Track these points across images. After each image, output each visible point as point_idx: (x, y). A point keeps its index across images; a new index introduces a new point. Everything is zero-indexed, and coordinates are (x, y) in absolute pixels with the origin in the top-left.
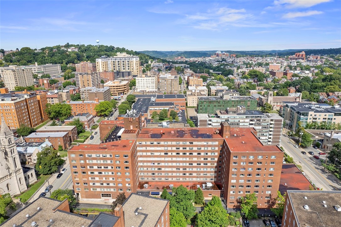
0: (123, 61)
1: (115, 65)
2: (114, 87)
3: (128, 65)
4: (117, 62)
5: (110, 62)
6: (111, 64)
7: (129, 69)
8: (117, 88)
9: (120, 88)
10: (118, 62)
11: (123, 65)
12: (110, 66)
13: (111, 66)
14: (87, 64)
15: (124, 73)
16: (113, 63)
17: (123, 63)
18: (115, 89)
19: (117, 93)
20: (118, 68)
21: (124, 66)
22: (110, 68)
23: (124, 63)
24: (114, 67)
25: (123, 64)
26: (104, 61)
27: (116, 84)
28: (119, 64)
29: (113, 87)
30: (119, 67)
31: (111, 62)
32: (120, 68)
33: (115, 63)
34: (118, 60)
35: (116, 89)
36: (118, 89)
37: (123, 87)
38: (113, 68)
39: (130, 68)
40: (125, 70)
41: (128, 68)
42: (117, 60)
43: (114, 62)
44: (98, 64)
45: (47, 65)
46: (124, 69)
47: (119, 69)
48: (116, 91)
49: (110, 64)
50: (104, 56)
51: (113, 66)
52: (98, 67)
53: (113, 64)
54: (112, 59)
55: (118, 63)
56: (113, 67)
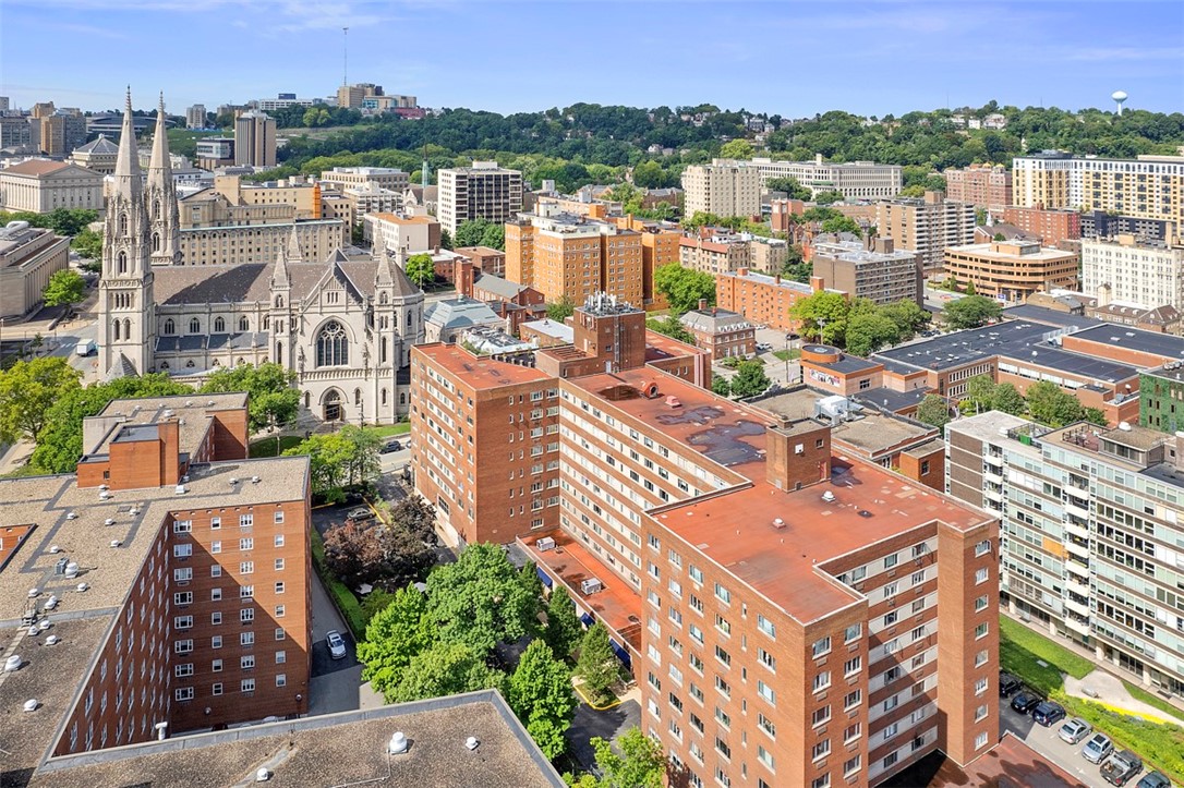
0: (1142, 178)
1: (1102, 191)
2: (986, 262)
3: (1161, 194)
4: (1113, 177)
5: (1079, 175)
6: (1084, 184)
7: (1166, 210)
8: (996, 267)
9: (1011, 273)
10: (1118, 177)
11: (1137, 193)
12: (1078, 189)
13: (1084, 189)
14: (986, 175)
15: (1140, 224)
16: (1092, 180)
17: (1138, 183)
18: (987, 270)
19: (994, 289)
20: (1115, 201)
21: (1142, 198)
22: (1079, 198)
23: (1146, 184)
24: (1097, 195)
25: (1141, 188)
26: (1043, 170)
27: (1002, 255)
28: (1118, 186)
29: (982, 261)
30: (1119, 196)
31: (1084, 175)
32: (1123, 202)
33: (1101, 181)
34: (1119, 171)
35: (993, 271)
36: (999, 272)
37: (1028, 270)
38: (1092, 199)
39: (1171, 206)
40: (1148, 214)
41: (1162, 205)
42: (1114, 171)
43: (1097, 176)
44: (1020, 178)
45: (858, 163)
46: (1143, 208)
47: (1119, 206)
48: (993, 280)
49: (1079, 184)
50: (1053, 152)
51: (1092, 190)
52: (1020, 187)
53: (1091, 185)
54: (1088, 165)
55: (1114, 182)
56: (1091, 194)
